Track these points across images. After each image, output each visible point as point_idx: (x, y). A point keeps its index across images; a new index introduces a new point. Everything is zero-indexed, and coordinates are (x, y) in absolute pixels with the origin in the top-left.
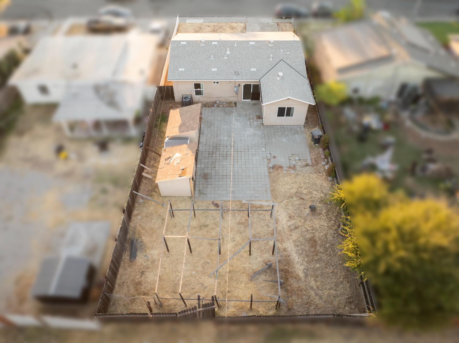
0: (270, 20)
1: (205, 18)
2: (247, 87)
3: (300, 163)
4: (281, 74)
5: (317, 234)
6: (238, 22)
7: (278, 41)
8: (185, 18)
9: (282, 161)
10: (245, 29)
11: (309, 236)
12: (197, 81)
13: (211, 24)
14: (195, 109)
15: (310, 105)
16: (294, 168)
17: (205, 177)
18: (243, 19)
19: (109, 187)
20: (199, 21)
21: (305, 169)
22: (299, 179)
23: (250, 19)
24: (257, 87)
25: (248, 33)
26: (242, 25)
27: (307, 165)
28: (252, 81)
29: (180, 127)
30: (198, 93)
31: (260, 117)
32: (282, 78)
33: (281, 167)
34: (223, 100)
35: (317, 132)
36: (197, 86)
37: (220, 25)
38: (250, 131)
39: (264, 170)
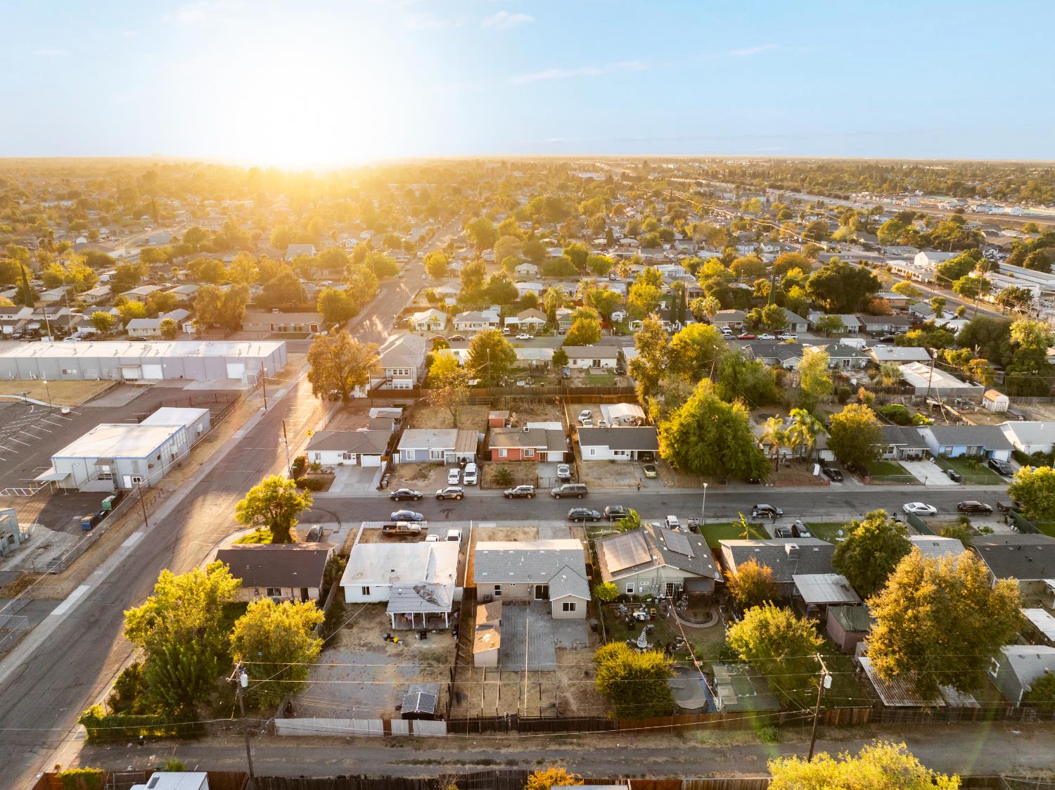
0: (562, 524)
1: (498, 522)
2: (538, 588)
3: (580, 646)
4: (564, 577)
5: (588, 689)
6: (530, 526)
7: (563, 550)
8: (478, 522)
9: (566, 643)
10: (537, 535)
11: (582, 689)
12: (497, 583)
13: (505, 529)
14: (498, 604)
15: (588, 601)
16: (575, 649)
17: (507, 655)
18: (536, 522)
19: (434, 663)
20: (491, 525)
21: (583, 650)
22: (579, 656)
23: (543, 523)
24: (546, 588)
25: (539, 542)
26: (535, 529)
27: (586, 647)
28: (541, 582)
29: (487, 617)
30: (498, 593)
31: (550, 613)
32: (566, 580)
33: (565, 648)
34: (518, 599)
35: (594, 621)
36: (497, 587)
37: (512, 530)
38: (541, 623)
39: (552, 650)
